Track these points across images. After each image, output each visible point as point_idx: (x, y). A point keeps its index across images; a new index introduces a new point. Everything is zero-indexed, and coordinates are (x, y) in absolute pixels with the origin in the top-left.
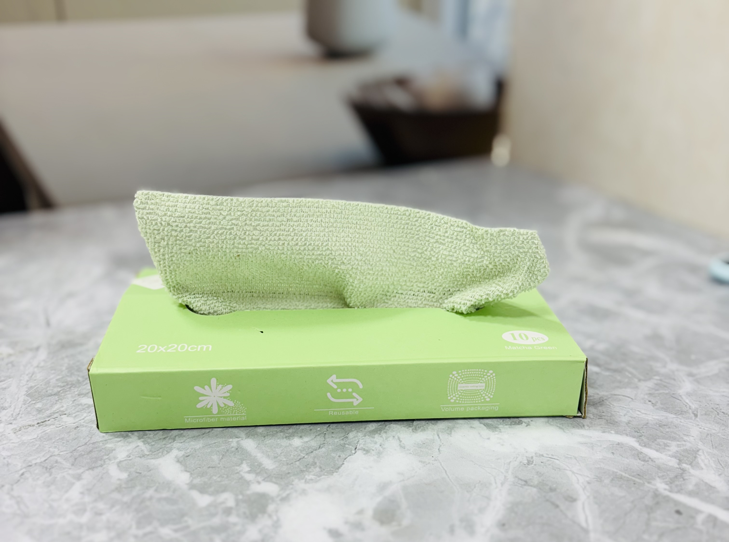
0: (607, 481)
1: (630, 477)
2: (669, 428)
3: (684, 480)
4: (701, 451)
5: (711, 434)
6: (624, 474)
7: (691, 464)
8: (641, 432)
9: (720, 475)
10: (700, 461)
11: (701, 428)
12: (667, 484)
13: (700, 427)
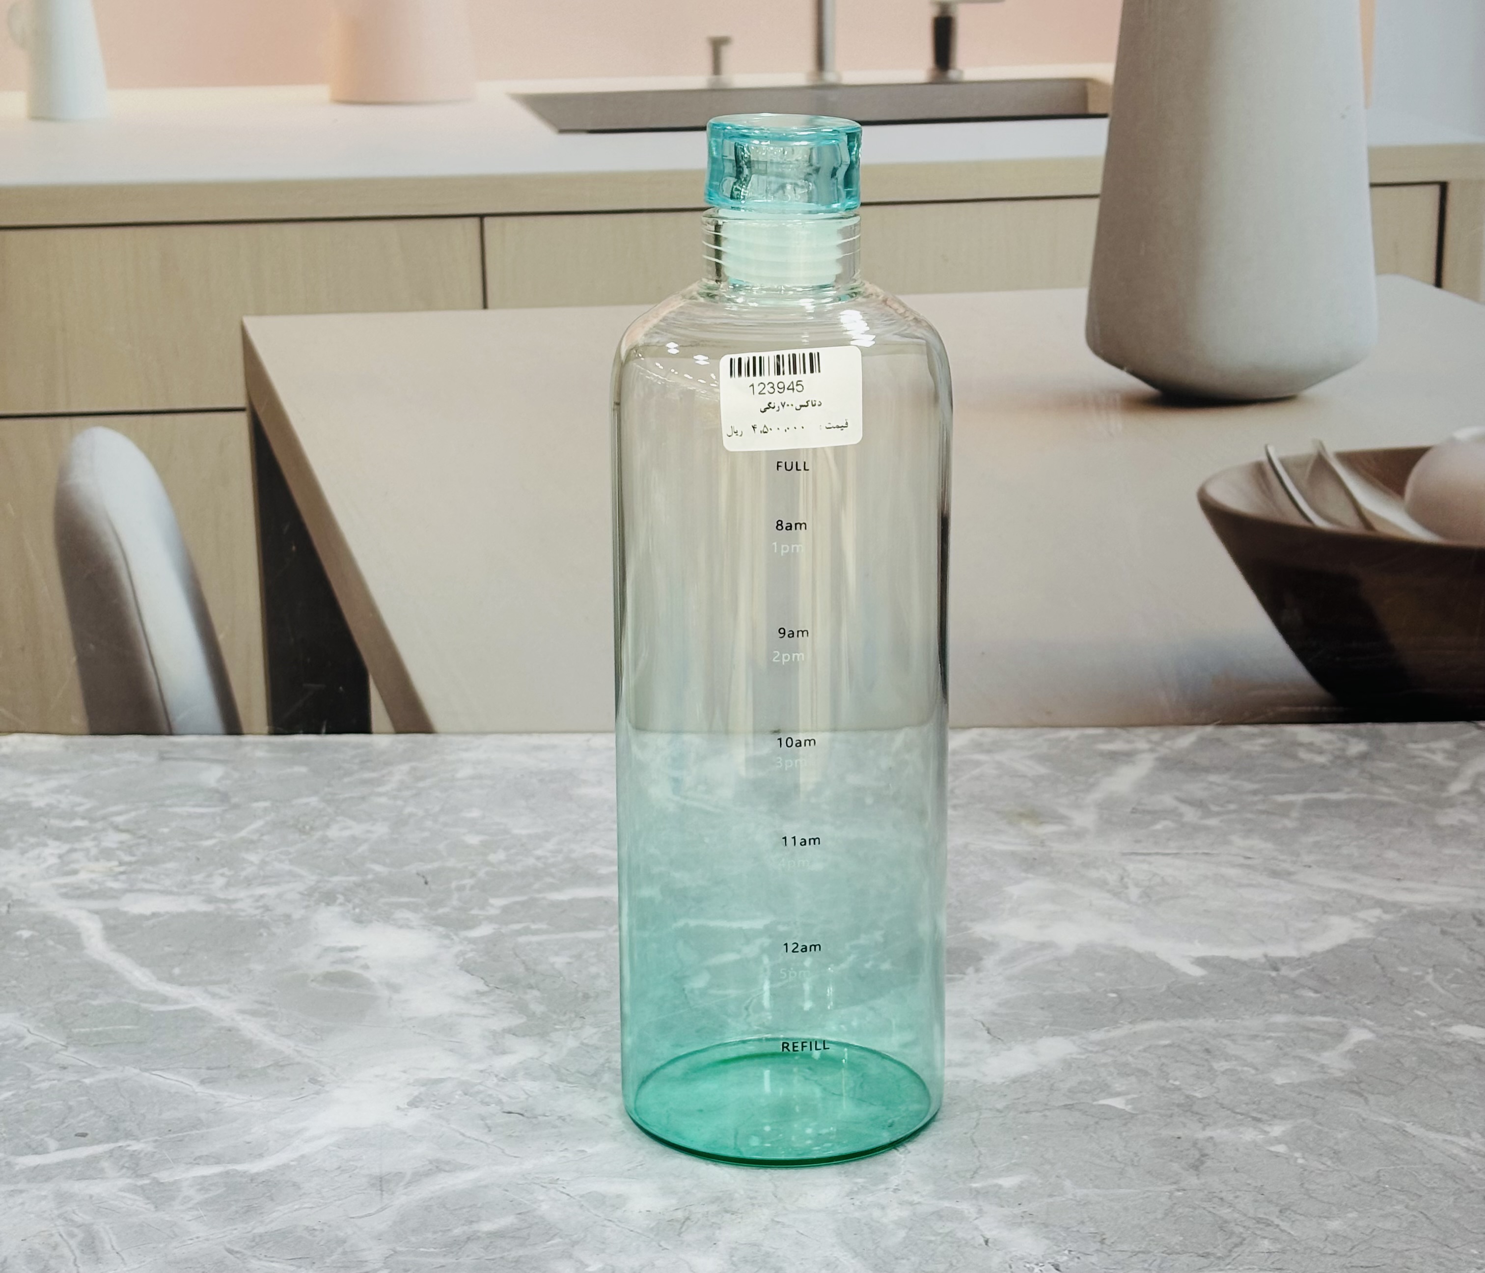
0: (203, 1116)
1: (185, 1134)
2: (237, 1212)
3: (123, 1167)
4: (153, 1209)
5: (173, 1238)
6: (198, 1132)
7: (142, 1187)
8: (261, 1185)
9: (91, 1197)
10: (137, 1198)
11: (198, 1238)
12: (134, 1151)
13: (200, 1239)
